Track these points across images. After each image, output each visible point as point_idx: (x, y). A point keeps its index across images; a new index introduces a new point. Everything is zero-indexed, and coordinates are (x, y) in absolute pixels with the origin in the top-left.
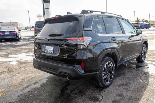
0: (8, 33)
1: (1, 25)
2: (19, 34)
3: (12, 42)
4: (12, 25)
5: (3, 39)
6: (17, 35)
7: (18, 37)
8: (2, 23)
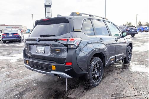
0: (11, 35)
1: (6, 28)
2: (22, 36)
3: (15, 43)
4: (17, 28)
5: (7, 40)
6: (19, 37)
7: (21, 39)
8: (8, 25)
